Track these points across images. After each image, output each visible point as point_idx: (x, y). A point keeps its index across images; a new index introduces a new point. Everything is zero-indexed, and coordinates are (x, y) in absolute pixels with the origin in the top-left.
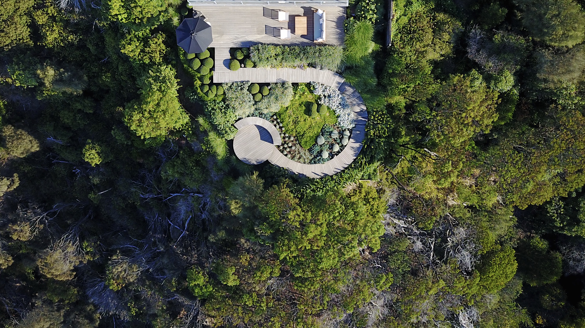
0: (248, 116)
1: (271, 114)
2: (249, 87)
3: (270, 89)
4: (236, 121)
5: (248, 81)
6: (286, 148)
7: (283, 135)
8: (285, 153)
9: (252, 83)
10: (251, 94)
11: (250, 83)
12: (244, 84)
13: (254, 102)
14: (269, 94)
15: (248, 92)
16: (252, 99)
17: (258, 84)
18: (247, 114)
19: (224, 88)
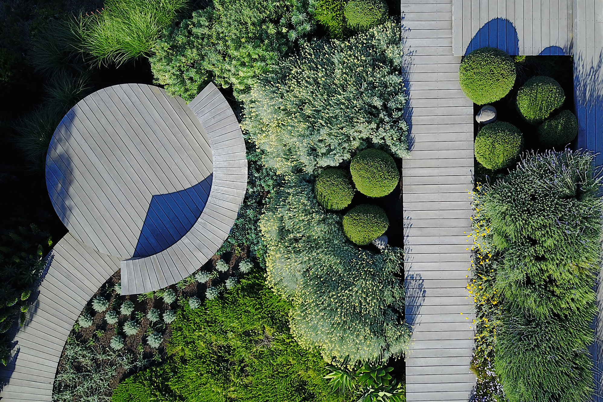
0: (250, 147)
1: (257, 250)
2: (384, 148)
3: (371, 248)
4: (228, 93)
5: (410, 145)
6: (116, 310)
7: (168, 299)
8: (98, 307)
9: (398, 162)
10: (347, 156)
11: (402, 153)
12: (396, 122)
13: (309, 170)
14: (348, 241)
15: (356, 144)
16: (324, 162)
17: (398, 191)
18: (260, 141)
19: (374, 31)
